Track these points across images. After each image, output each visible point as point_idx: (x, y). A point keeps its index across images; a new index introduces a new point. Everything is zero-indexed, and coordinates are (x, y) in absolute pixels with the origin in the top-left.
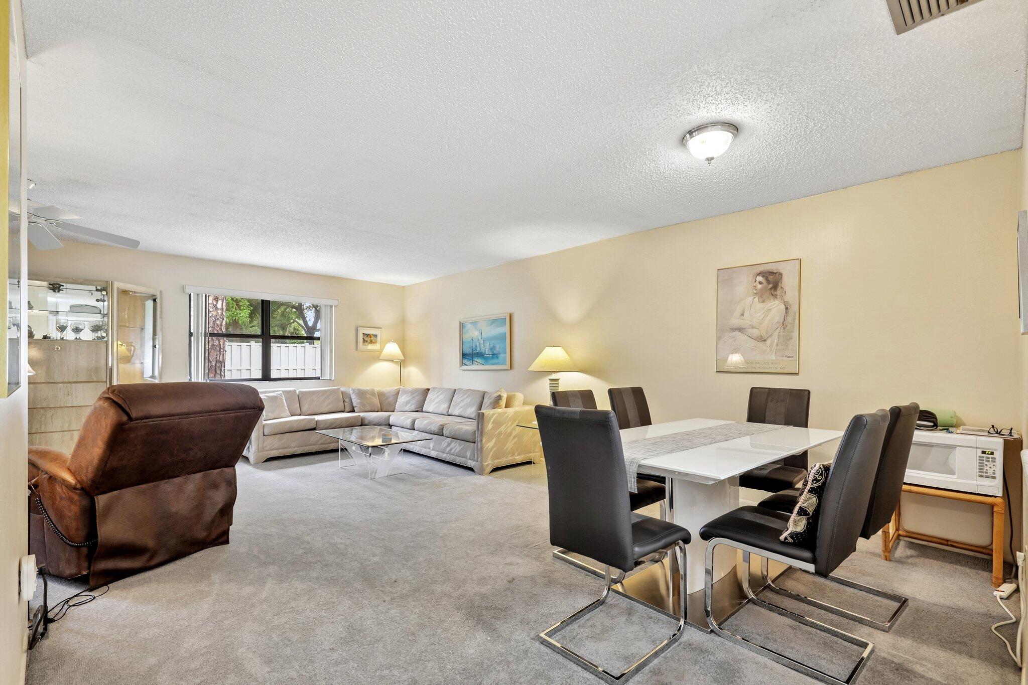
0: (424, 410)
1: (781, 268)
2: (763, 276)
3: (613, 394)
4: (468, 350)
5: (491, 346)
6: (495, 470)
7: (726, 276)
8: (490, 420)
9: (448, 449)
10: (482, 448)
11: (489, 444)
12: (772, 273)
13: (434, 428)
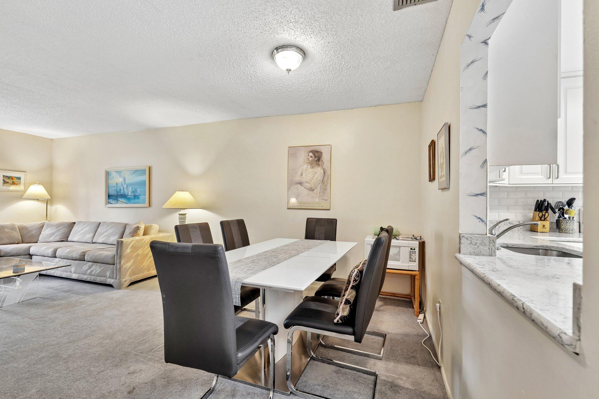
0: (69, 239)
1: (322, 149)
2: (313, 153)
3: (224, 225)
4: (112, 192)
5: (133, 190)
6: (132, 284)
7: (293, 151)
8: (129, 245)
9: (89, 271)
10: (120, 268)
11: (127, 265)
12: (317, 152)
13: (75, 255)
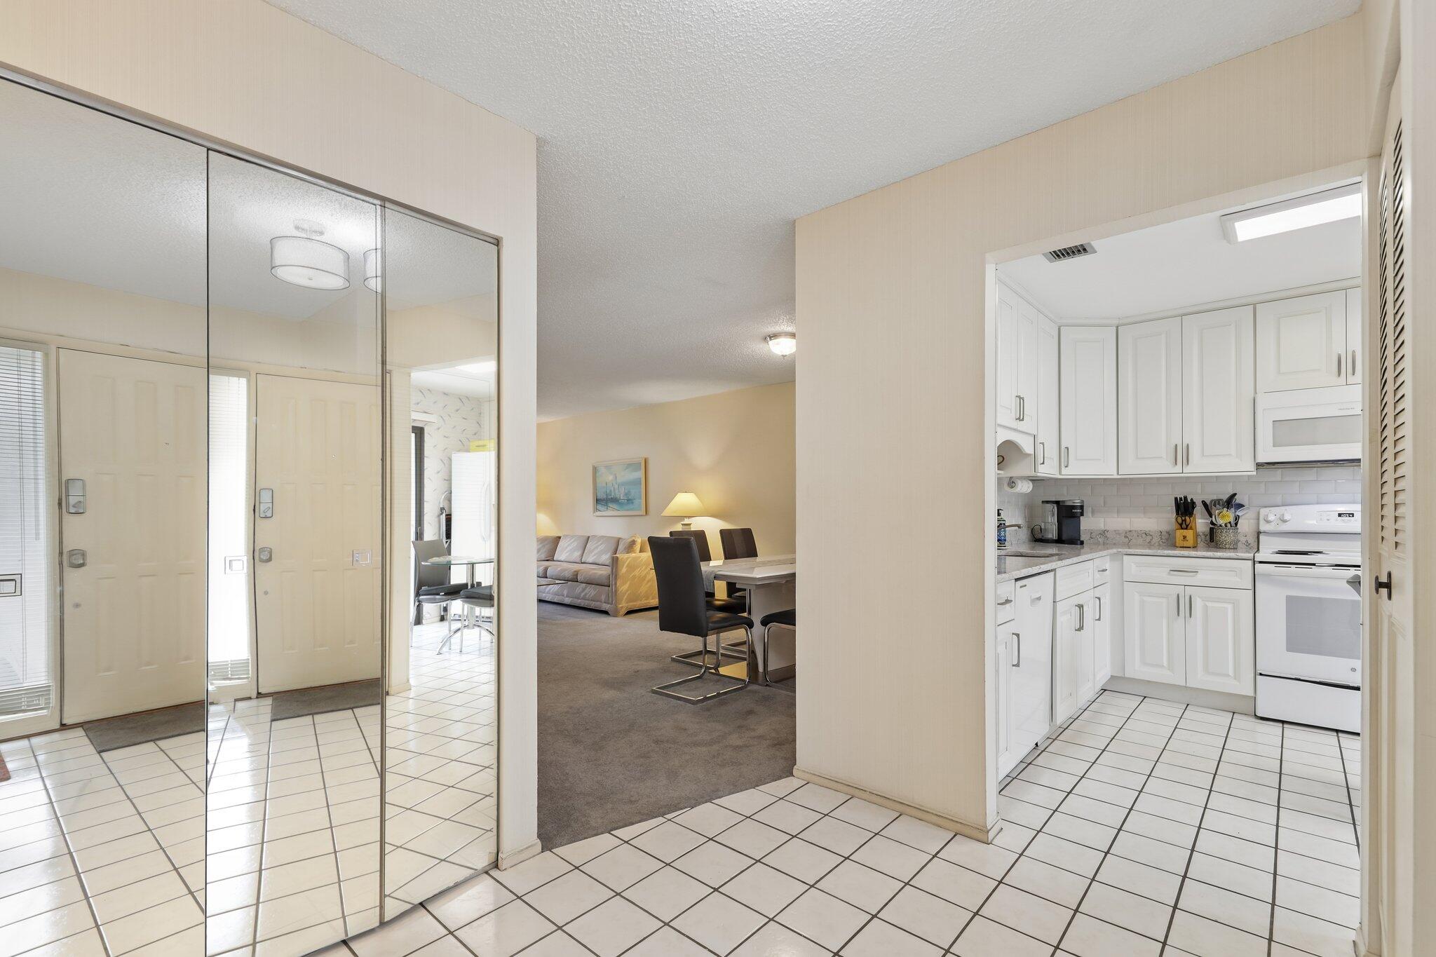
0: (555, 558)
4: (601, 495)
5: (626, 491)
6: (630, 612)
8: (624, 563)
9: (582, 595)
10: (616, 591)
11: (623, 587)
13: (568, 574)
